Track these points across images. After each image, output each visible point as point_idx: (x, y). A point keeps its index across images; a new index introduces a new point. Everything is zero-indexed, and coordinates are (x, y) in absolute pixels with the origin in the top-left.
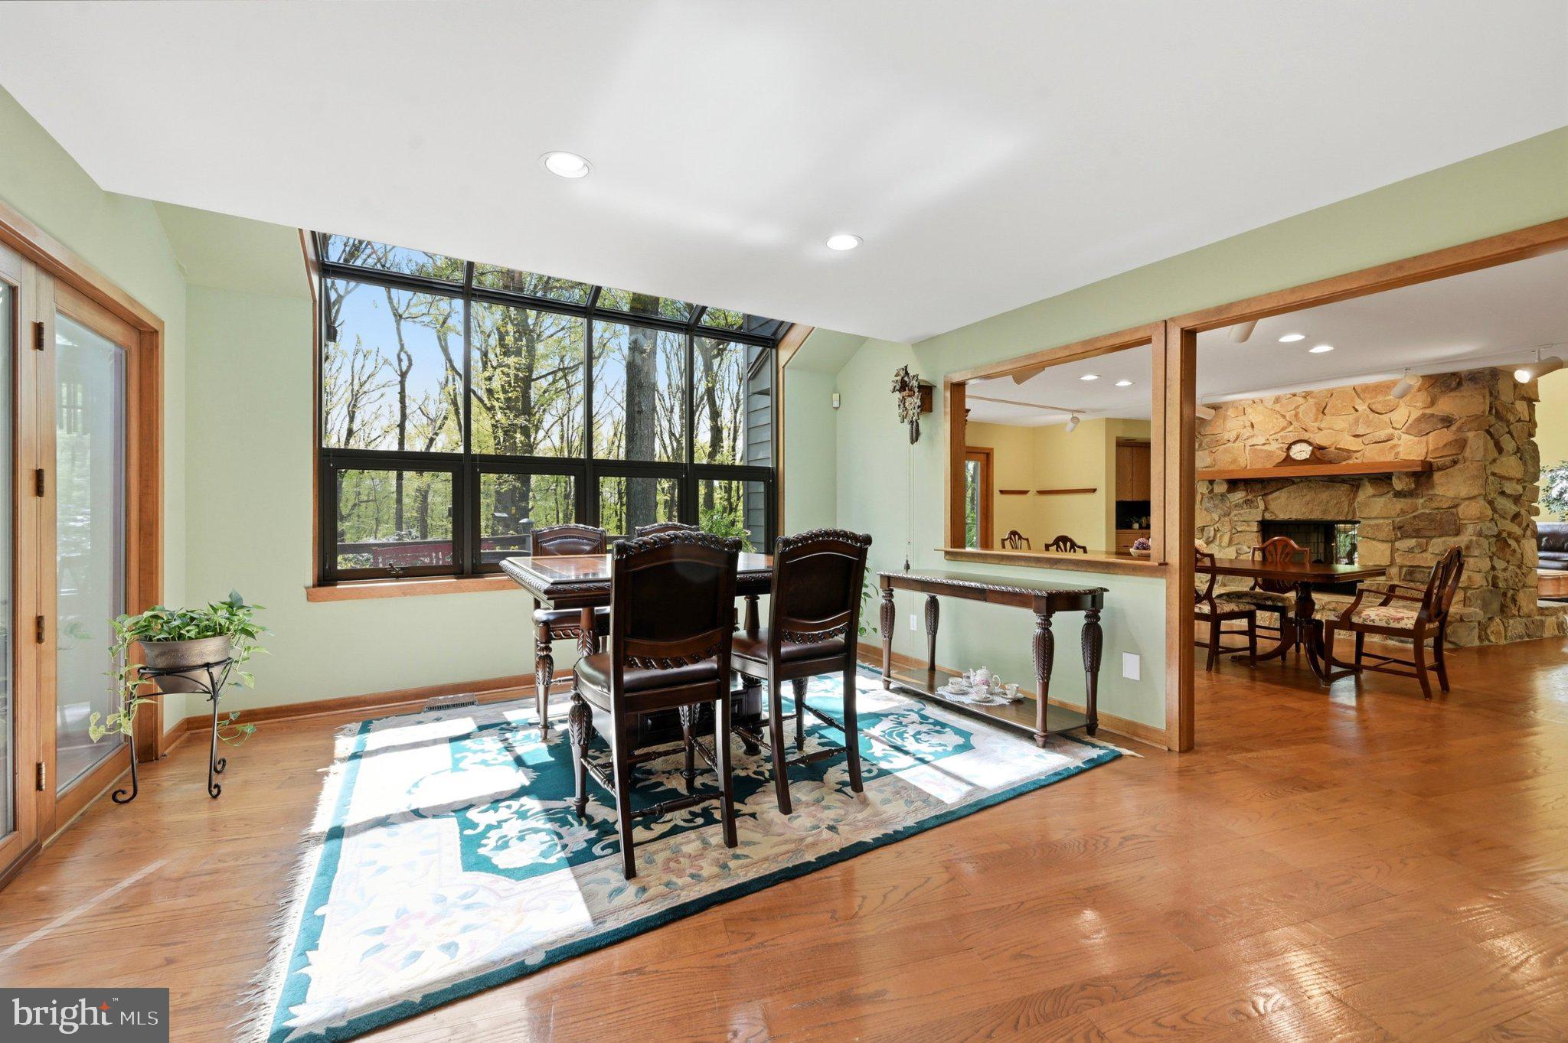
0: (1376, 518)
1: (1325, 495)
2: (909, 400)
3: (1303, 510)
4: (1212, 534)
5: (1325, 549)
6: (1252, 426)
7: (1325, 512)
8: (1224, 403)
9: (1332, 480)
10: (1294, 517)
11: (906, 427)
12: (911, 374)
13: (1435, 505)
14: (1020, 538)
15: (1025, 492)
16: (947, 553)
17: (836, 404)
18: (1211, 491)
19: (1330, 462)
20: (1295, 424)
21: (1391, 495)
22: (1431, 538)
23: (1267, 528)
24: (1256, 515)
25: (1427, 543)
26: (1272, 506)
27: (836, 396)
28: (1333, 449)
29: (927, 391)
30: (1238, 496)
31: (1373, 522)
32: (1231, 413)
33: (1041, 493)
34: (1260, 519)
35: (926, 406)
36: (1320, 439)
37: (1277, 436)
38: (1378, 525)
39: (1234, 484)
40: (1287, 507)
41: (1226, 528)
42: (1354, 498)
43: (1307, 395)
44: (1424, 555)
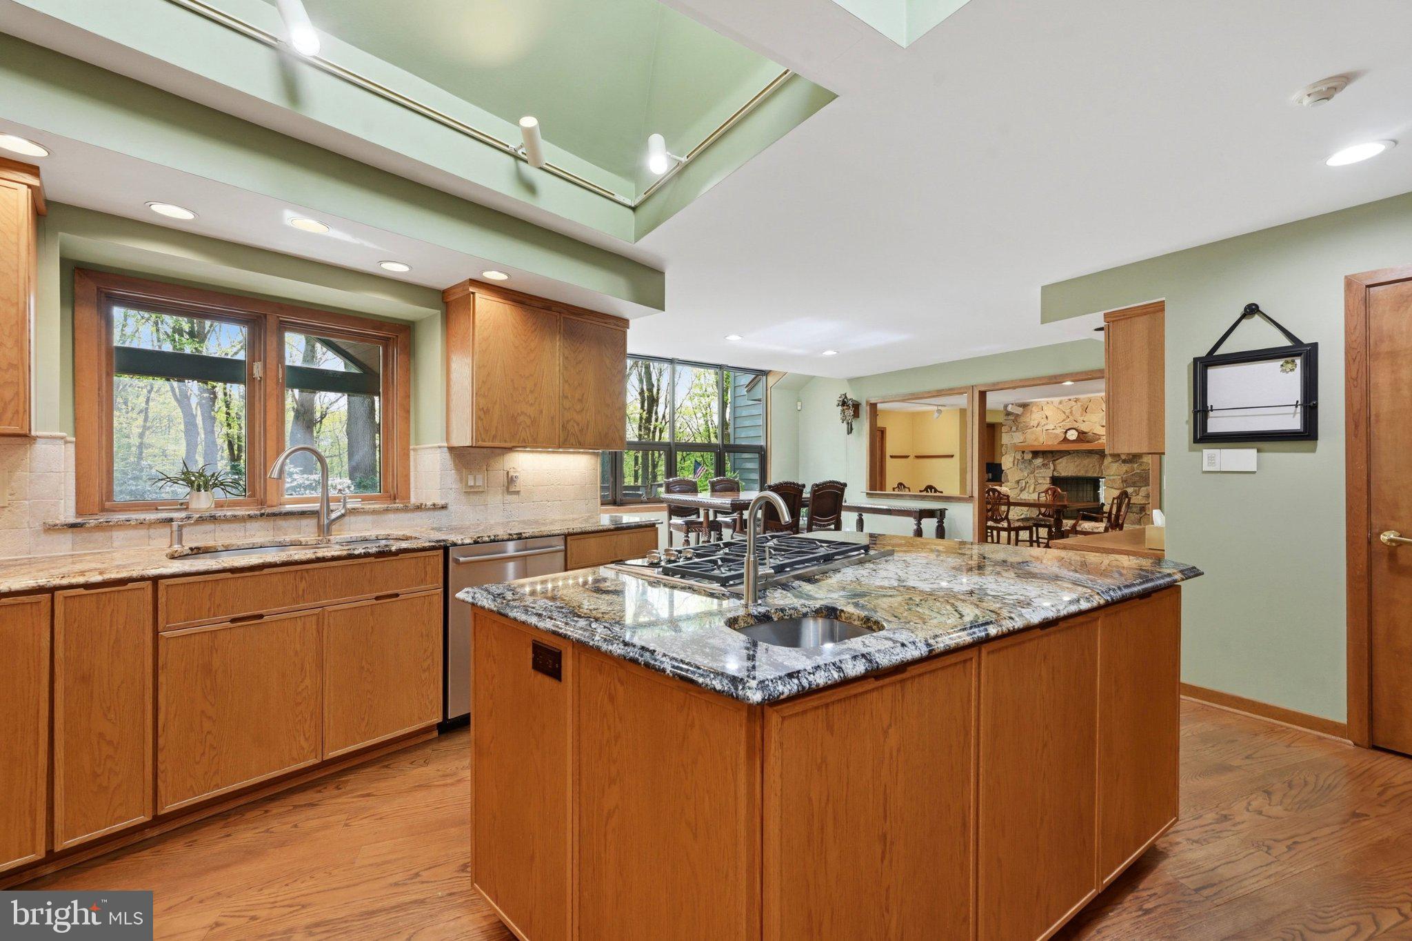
0: (1113, 475)
1: (1086, 461)
2: (847, 412)
3: (1075, 470)
4: (1024, 485)
5: (1094, 494)
6: (1047, 417)
7: (1086, 472)
8: (1032, 402)
9: (1090, 452)
10: (1070, 474)
11: (845, 425)
12: (849, 398)
13: (1143, 467)
14: (904, 487)
15: (907, 457)
16: (867, 494)
17: (799, 408)
18: (1023, 458)
19: (1088, 442)
20: (1071, 417)
21: (1120, 462)
22: (1141, 487)
23: (1055, 481)
24: (1048, 473)
25: (1139, 490)
26: (1059, 468)
27: (799, 404)
28: (1090, 434)
29: (856, 406)
30: (1039, 461)
31: (1112, 478)
32: (1034, 409)
33: (917, 457)
34: (1051, 476)
35: (856, 414)
36: (1084, 428)
37: (1060, 425)
38: (1114, 479)
39: (1036, 454)
40: (1067, 468)
41: (1032, 481)
42: (1102, 464)
43: (1077, 401)
44: (1138, 497)
